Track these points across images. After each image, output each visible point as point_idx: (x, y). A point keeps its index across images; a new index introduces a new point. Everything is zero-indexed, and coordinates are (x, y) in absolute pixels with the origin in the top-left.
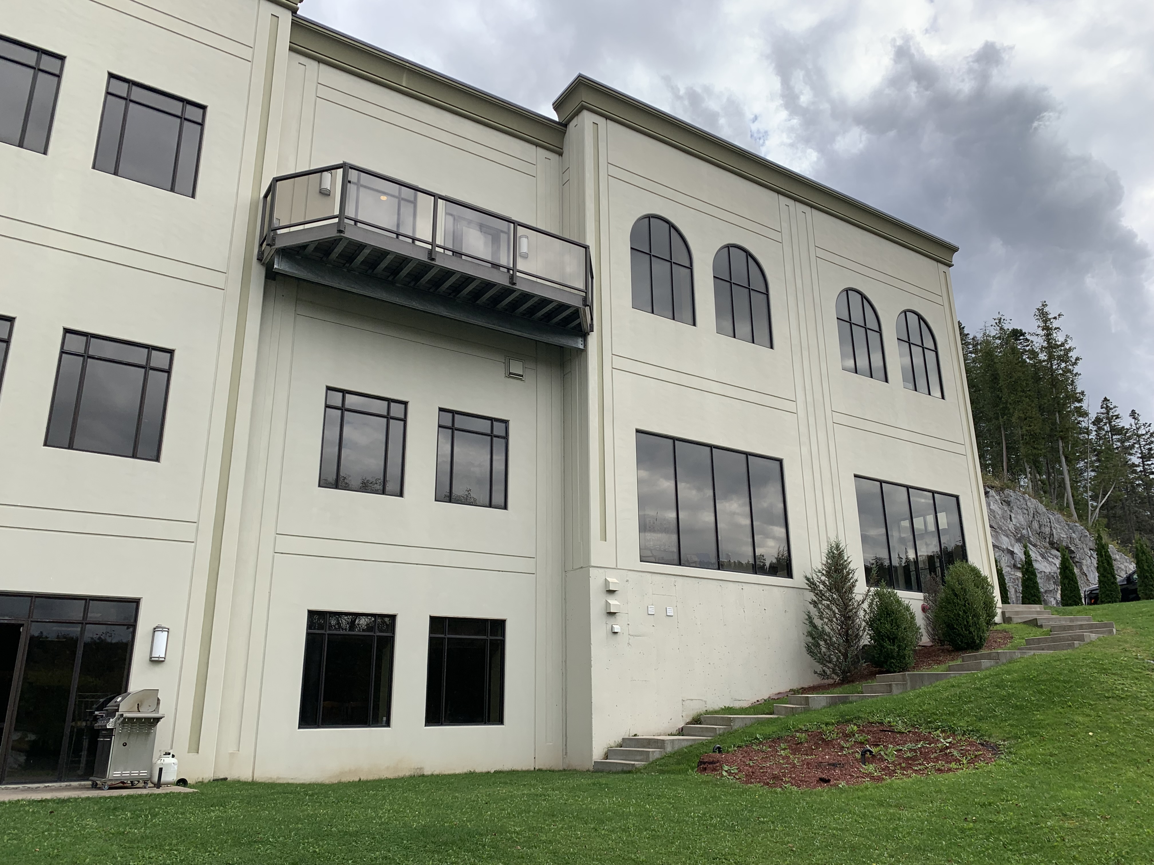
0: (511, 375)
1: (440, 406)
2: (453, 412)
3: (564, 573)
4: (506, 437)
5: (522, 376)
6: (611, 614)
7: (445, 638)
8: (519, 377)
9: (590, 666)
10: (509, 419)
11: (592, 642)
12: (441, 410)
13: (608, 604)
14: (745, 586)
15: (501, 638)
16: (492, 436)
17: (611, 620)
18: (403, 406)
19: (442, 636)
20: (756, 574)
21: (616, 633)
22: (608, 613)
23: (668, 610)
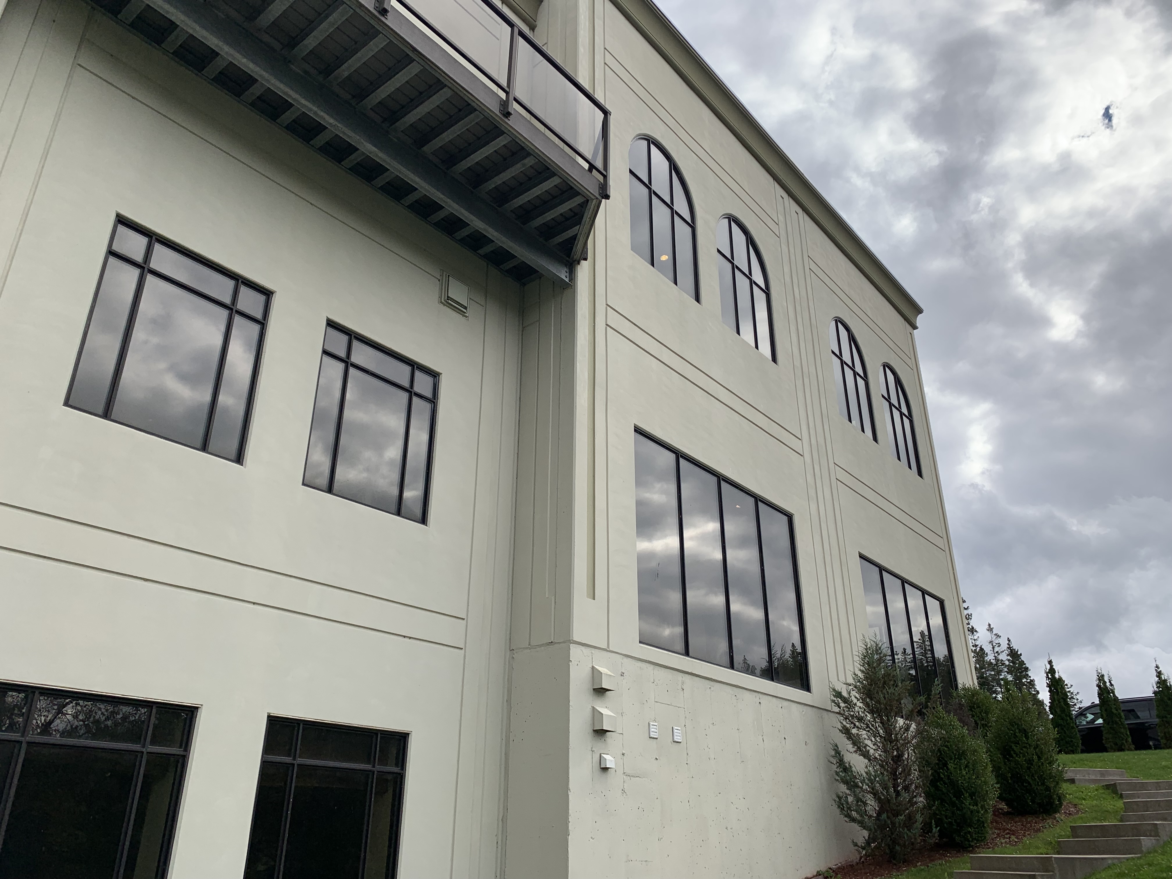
0: (448, 302)
1: (332, 317)
2: (352, 336)
3: (508, 653)
4: (433, 401)
5: (466, 308)
6: (600, 733)
7: (293, 765)
8: (460, 309)
9: (566, 833)
10: (441, 372)
11: (570, 786)
12: (331, 324)
13: (596, 715)
14: (765, 699)
15: (396, 770)
16: (410, 392)
17: (599, 746)
18: (262, 298)
19: (288, 760)
20: (772, 680)
21: (605, 769)
22: (595, 731)
23: (675, 731)
